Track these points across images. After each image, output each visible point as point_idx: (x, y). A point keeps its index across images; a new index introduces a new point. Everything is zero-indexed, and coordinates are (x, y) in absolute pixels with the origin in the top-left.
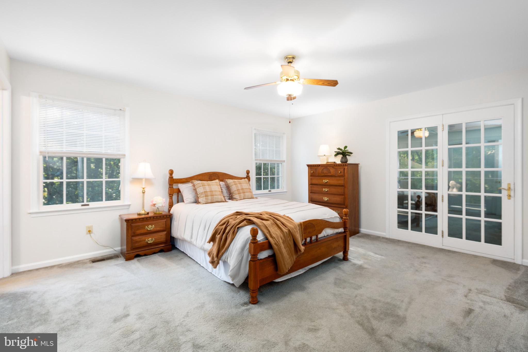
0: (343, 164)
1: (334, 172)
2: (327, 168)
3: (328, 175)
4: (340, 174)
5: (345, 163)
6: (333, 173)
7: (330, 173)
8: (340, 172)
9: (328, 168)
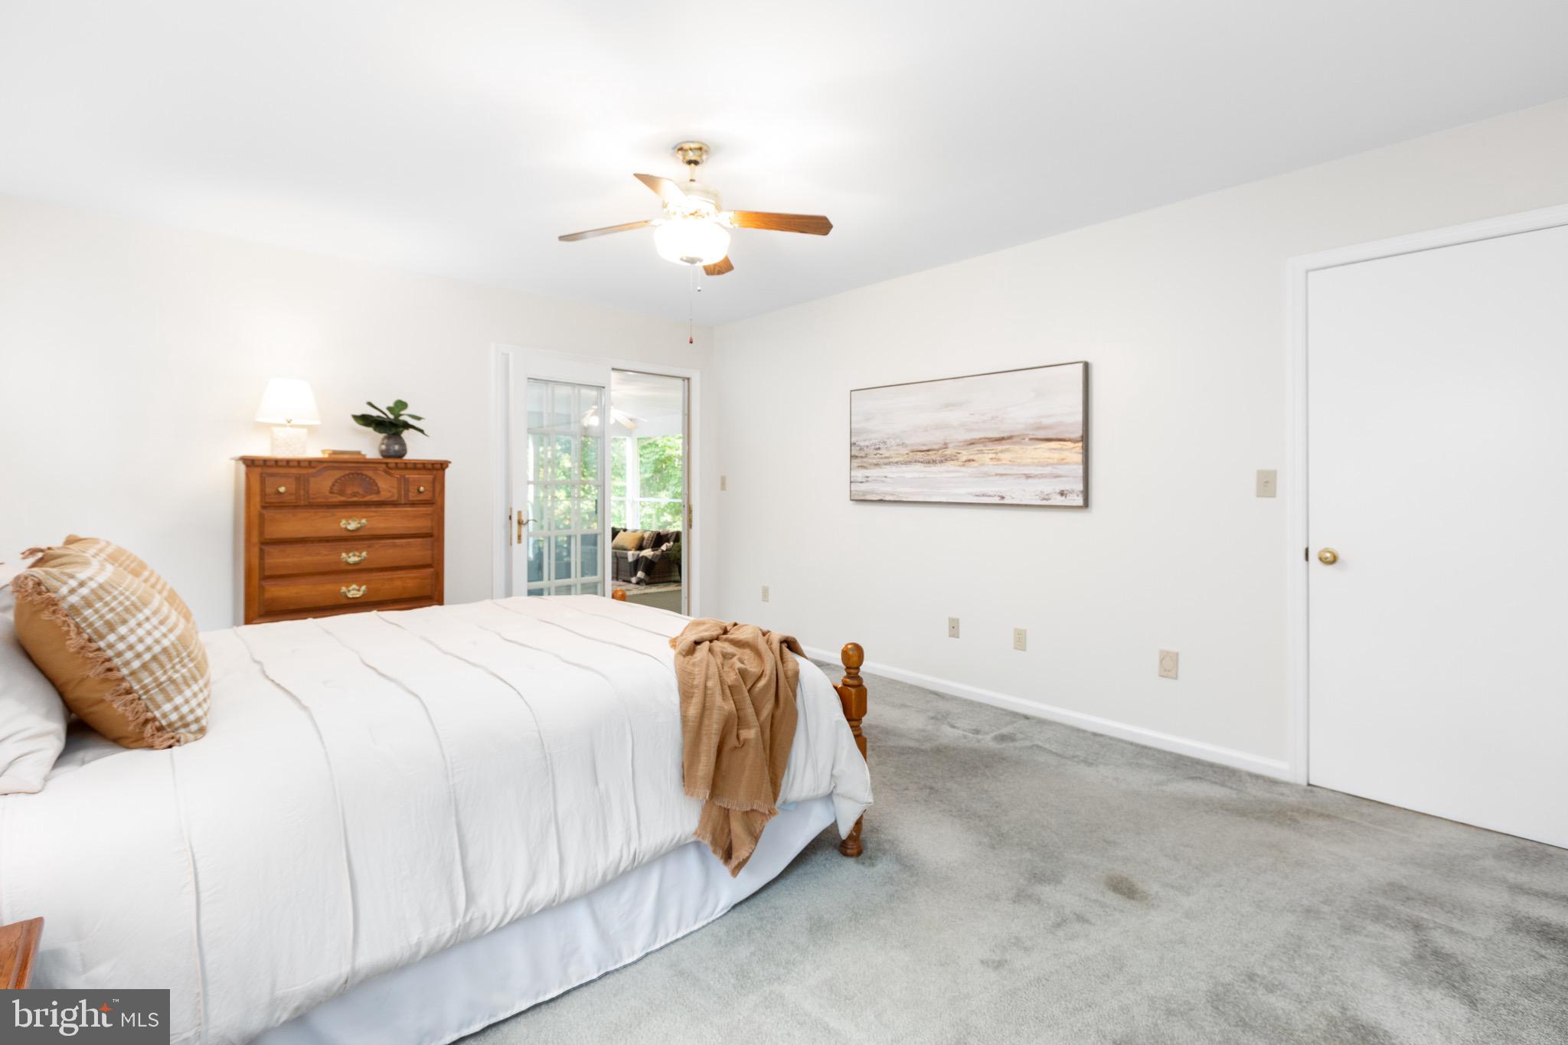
0: (389, 460)
1: (395, 491)
2: (358, 474)
3: (367, 499)
4: (421, 498)
5: (397, 461)
6: (389, 495)
7: (378, 492)
8: (422, 489)
9: (363, 475)
